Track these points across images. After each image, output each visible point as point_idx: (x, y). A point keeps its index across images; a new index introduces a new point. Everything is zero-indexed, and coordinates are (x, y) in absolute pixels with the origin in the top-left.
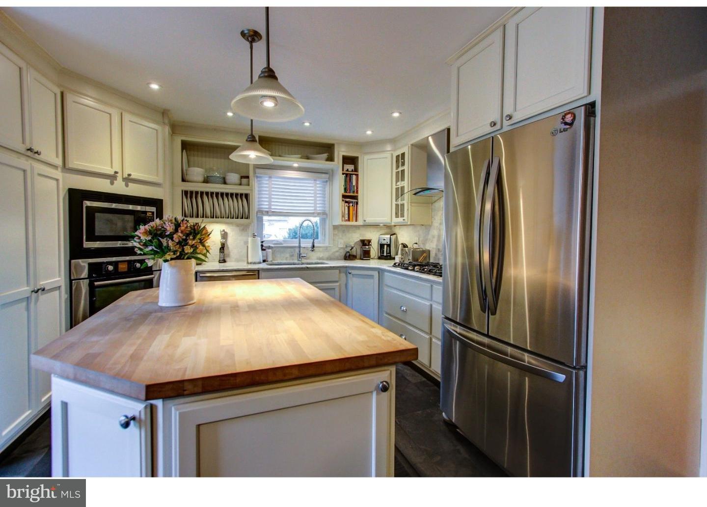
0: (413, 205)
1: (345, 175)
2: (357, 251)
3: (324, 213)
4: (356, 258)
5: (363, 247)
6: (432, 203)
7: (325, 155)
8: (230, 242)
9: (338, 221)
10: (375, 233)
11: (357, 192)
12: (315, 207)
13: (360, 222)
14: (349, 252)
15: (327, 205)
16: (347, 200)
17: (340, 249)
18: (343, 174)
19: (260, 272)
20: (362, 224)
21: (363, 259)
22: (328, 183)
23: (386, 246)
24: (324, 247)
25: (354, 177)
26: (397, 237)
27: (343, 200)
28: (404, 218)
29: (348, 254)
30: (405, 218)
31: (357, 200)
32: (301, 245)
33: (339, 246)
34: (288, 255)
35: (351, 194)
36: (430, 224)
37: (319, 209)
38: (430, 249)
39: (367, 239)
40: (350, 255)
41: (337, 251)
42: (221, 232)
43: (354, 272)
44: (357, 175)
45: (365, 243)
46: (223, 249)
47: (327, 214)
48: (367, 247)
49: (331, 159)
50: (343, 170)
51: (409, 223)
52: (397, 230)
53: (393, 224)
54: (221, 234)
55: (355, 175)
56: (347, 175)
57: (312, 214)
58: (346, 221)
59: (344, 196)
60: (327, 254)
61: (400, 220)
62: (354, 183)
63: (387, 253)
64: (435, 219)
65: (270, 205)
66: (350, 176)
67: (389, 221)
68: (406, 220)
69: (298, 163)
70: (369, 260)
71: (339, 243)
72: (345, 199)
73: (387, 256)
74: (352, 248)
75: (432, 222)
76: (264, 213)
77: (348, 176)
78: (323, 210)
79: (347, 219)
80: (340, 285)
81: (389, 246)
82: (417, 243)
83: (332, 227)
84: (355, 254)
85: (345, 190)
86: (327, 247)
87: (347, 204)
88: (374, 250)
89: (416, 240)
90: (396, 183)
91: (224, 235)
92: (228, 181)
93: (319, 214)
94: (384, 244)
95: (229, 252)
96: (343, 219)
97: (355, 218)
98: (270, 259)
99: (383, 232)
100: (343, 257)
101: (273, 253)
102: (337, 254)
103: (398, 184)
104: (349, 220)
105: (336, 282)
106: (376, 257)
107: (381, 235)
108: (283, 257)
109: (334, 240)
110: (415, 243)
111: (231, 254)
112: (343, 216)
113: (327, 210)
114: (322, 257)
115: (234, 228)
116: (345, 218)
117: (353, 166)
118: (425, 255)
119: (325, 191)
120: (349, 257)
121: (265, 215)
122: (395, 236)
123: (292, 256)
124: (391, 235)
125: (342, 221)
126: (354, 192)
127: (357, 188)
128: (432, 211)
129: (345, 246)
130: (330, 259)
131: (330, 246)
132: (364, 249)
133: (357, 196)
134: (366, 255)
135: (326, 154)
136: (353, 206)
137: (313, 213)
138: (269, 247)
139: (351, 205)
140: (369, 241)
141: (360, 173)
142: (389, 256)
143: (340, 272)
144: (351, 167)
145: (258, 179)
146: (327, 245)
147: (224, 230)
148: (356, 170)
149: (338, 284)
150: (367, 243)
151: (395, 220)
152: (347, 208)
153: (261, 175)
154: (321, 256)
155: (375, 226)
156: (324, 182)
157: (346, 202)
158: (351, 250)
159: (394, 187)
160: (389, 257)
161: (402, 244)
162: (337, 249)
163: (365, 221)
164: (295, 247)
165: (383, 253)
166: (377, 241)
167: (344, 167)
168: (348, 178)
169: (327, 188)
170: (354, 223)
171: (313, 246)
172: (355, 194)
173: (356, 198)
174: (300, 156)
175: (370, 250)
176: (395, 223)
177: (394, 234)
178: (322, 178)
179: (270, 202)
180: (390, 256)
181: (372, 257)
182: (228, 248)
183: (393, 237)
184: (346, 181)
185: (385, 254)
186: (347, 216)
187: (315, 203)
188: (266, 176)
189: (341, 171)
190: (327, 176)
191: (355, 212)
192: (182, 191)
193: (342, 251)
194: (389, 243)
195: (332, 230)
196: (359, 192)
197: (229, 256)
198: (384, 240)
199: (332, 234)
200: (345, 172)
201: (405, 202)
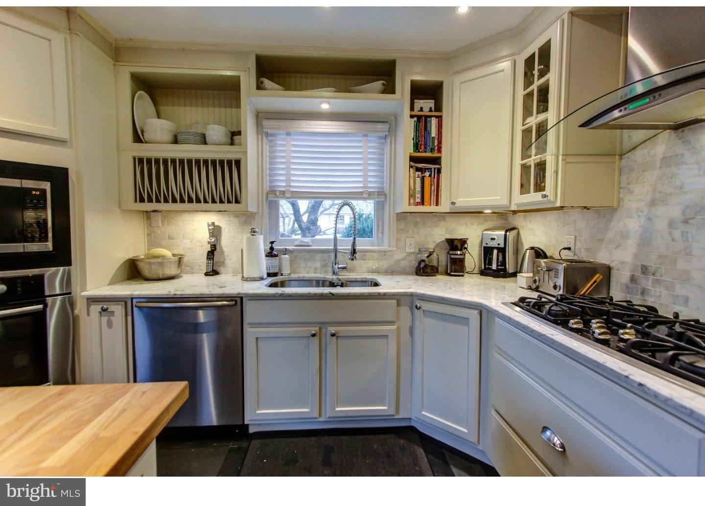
0: (569, 159)
1: (415, 119)
2: (441, 258)
3: (381, 193)
4: (437, 272)
5: (451, 252)
6: (621, 156)
7: (379, 84)
8: (226, 242)
9: (404, 206)
10: (475, 226)
11: (439, 151)
12: (366, 182)
13: (444, 206)
14: (423, 261)
15: (386, 180)
16: (420, 165)
17: (408, 255)
18: (412, 117)
19: (244, 299)
20: (448, 211)
21: (449, 275)
22: (389, 140)
23: (495, 252)
24: (380, 252)
25: (434, 121)
26: (518, 233)
27: (411, 167)
28: (544, 193)
29: (422, 265)
30: (549, 190)
31: (440, 164)
32: (338, 248)
33: (408, 250)
34: (318, 265)
35: (428, 154)
36: (615, 205)
37: (373, 186)
38: (612, 265)
39: (459, 237)
40: (426, 266)
41: (404, 259)
42: (209, 225)
43: (426, 306)
44: (440, 118)
45: (456, 245)
46: (213, 255)
47: (385, 195)
48: (459, 252)
49: (389, 89)
50: (412, 109)
51: (558, 204)
52: (518, 221)
53: (514, 208)
54: (209, 230)
55: (436, 117)
56: (419, 118)
57: (358, 196)
58: (417, 204)
59: (413, 159)
60: (385, 264)
61: (533, 198)
62: (434, 133)
63: (498, 265)
64: (631, 192)
65: (288, 181)
66: (426, 120)
67: (504, 202)
68: (551, 197)
69: (329, 103)
70: (463, 276)
71: (408, 245)
72: (417, 165)
73: (498, 270)
74: (430, 254)
75: (620, 201)
76: (278, 194)
77: (421, 121)
78: (378, 188)
79: (419, 200)
80: (398, 328)
81: (502, 251)
82: (569, 249)
83: (394, 218)
84: (435, 263)
85: (416, 147)
86: (385, 252)
87: (419, 173)
88: (473, 257)
89: (568, 241)
90: (524, 119)
91: (215, 231)
92: (208, 140)
93: (370, 195)
94: (493, 248)
95: (224, 259)
96: (412, 201)
97: (434, 198)
98: (286, 270)
99: (489, 224)
100: (414, 270)
101: (291, 261)
102: (404, 263)
103: (529, 120)
104: (422, 203)
105: (392, 323)
106: (476, 271)
107: (486, 230)
108: (310, 268)
109: (398, 239)
110: (565, 249)
111: (228, 262)
112: (412, 196)
113: (386, 186)
114: (377, 268)
115: (231, 219)
116: (415, 199)
117: (433, 101)
118: (597, 277)
119: (383, 155)
120: (425, 269)
121: (281, 198)
122: (514, 233)
123: (325, 266)
124: (506, 232)
125: (410, 204)
126: (432, 150)
127: (440, 142)
128: (620, 174)
129: (417, 250)
130: (391, 272)
131: (390, 249)
132: (453, 256)
133: (440, 158)
134: (456, 267)
135: (381, 82)
136: (430, 176)
137: (362, 193)
138: (286, 251)
139: (427, 174)
140: (463, 242)
141: (445, 113)
142: (501, 270)
143: (398, 305)
144: (426, 105)
145: (270, 138)
146: (385, 247)
147: (213, 223)
148: (438, 107)
149: (394, 327)
150: (459, 246)
151: (520, 200)
152: (418, 180)
153: (275, 131)
154: (374, 267)
155: (475, 213)
156: (381, 138)
157: (418, 170)
158: (428, 257)
159: (519, 129)
160: (502, 273)
161: (532, 248)
162: (404, 255)
163: (453, 203)
164: (328, 251)
165: (490, 263)
166: (479, 241)
167: (415, 104)
168: (422, 124)
169: (387, 150)
170: (433, 208)
171: (354, 252)
172: (436, 155)
173: (437, 161)
174: (333, 89)
175: (464, 259)
176: (518, 205)
177: (514, 229)
178: (376, 131)
179: (288, 175)
180: (505, 270)
181: (468, 269)
182: (222, 252)
183: (511, 235)
184: (417, 130)
185: (494, 267)
186: (418, 195)
187: (365, 176)
188: (281, 132)
189: (407, 112)
190: (386, 127)
191: (434, 188)
192: (134, 159)
193: (412, 257)
194: (502, 245)
195: (395, 222)
196: (443, 149)
197: (223, 263)
198: (493, 239)
199: (395, 230)
200: (416, 112)
201: (549, 158)
